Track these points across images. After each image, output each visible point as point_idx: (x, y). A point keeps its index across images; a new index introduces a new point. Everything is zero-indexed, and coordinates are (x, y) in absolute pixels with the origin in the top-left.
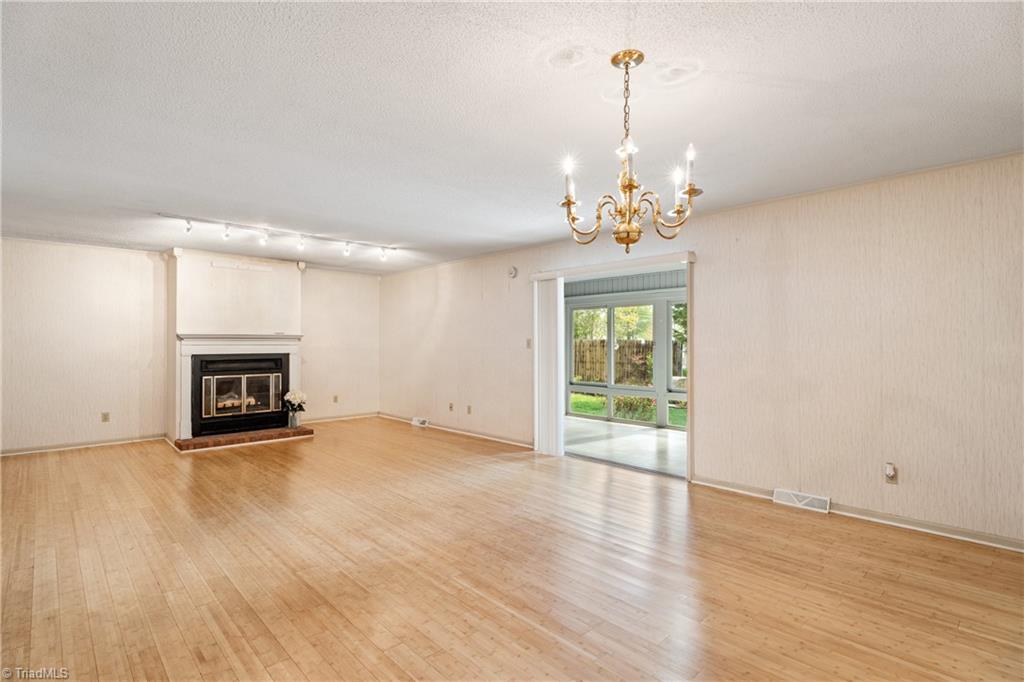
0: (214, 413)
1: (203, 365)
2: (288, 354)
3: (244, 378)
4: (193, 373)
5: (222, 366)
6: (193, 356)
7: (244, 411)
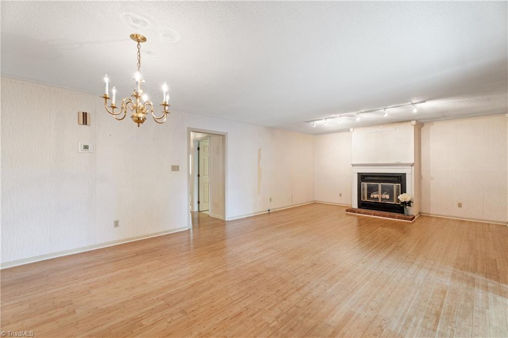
0: (366, 199)
1: (362, 177)
2: (405, 174)
3: (380, 185)
4: (358, 180)
5: (370, 178)
6: (358, 173)
7: (380, 201)
